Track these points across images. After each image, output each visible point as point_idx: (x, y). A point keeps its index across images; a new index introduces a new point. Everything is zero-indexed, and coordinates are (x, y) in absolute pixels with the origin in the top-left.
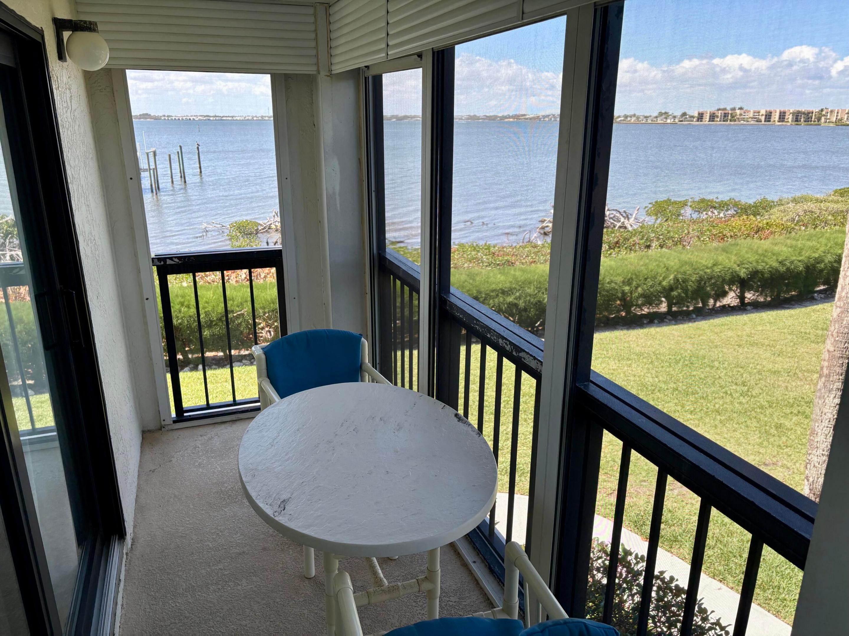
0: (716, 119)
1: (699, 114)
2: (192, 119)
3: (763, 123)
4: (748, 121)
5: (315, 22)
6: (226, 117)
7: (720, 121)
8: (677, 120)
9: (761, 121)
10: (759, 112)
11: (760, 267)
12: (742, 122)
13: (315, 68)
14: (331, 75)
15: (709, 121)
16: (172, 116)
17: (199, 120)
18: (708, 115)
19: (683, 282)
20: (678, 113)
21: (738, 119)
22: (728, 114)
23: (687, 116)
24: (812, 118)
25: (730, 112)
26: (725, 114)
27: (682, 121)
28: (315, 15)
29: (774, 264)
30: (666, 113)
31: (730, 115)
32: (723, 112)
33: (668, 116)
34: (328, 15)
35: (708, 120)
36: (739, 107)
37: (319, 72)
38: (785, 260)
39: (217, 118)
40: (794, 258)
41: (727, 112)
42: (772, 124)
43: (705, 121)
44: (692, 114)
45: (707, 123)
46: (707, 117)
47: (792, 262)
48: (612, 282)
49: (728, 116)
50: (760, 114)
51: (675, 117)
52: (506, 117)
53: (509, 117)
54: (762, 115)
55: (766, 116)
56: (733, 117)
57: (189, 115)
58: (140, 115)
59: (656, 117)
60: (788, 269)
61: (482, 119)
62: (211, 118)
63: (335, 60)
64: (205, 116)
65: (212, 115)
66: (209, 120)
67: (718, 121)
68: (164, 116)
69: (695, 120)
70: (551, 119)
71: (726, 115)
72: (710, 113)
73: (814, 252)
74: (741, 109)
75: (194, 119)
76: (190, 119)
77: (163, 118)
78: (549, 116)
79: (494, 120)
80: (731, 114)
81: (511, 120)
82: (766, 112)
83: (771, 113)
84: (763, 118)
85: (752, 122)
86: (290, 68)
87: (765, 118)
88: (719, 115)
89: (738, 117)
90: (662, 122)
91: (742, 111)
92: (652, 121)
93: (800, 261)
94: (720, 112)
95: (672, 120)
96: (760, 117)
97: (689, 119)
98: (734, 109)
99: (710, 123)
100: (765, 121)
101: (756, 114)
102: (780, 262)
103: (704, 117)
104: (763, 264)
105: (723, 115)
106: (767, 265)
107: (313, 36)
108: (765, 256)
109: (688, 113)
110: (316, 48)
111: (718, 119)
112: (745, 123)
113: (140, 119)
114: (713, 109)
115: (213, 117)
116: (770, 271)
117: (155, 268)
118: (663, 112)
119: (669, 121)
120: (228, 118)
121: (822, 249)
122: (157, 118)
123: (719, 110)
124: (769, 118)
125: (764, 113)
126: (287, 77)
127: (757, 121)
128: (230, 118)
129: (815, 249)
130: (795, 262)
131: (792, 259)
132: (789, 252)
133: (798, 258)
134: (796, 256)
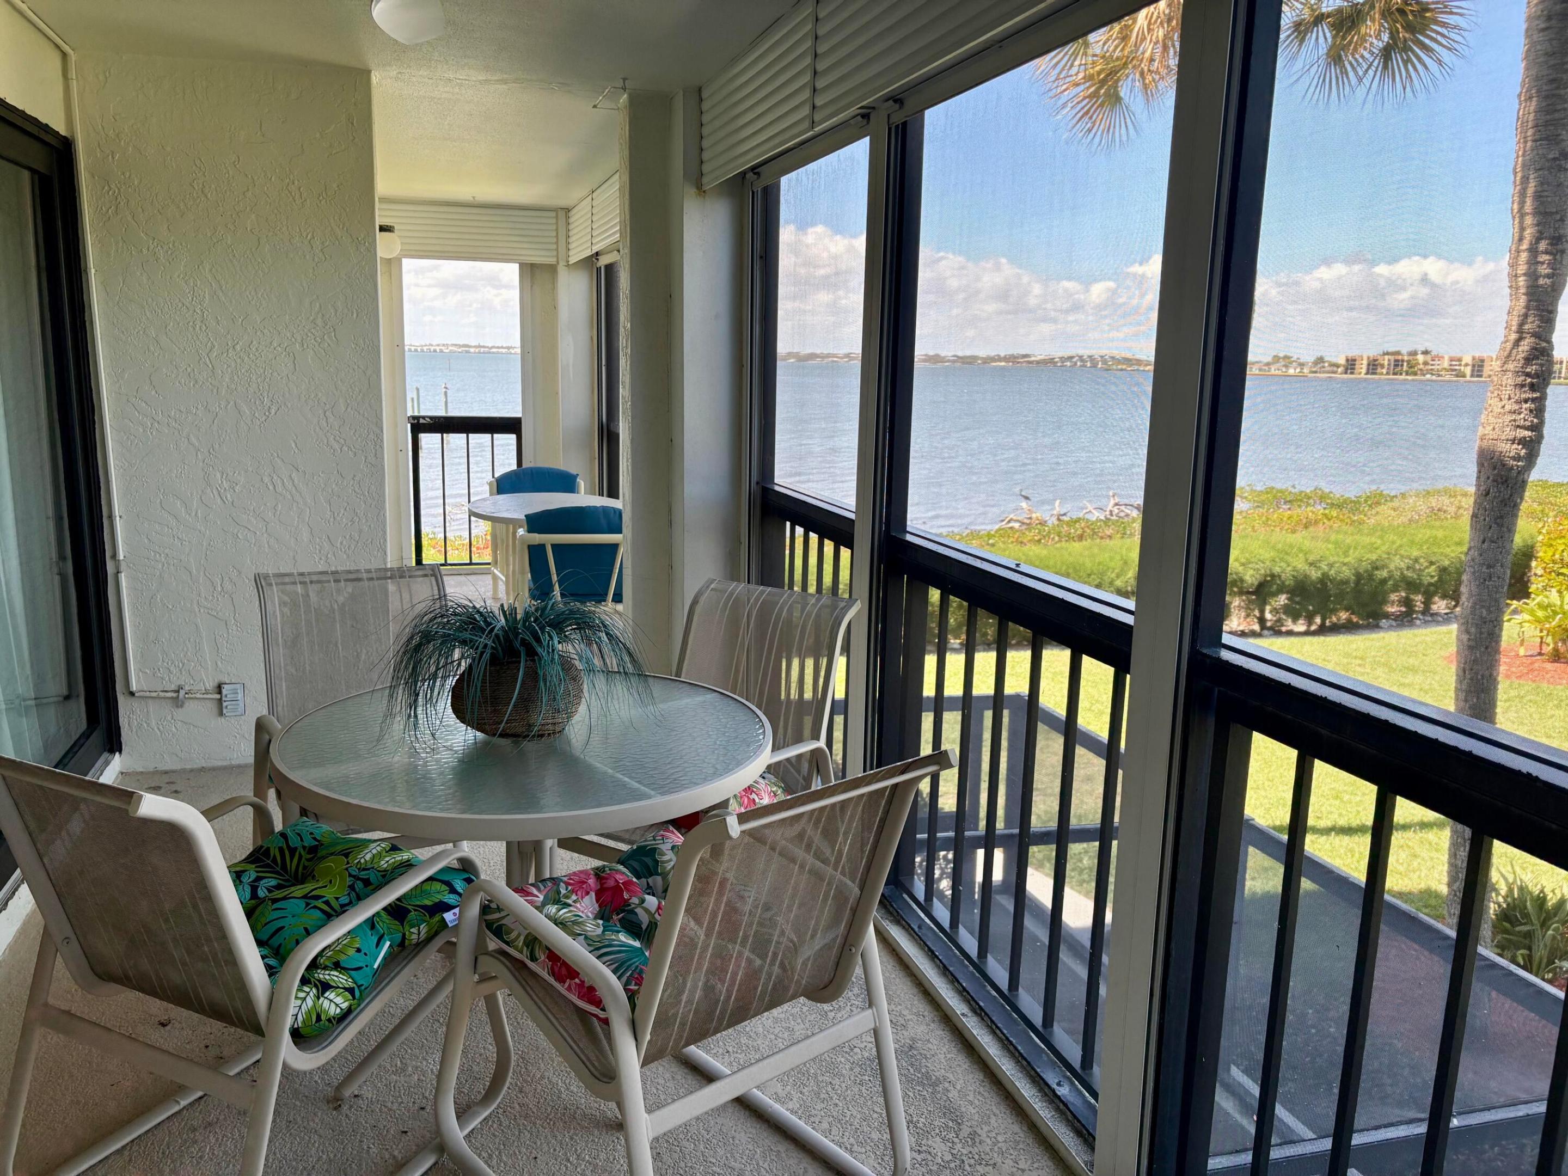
0: (1379, 370)
1: (1347, 360)
2: (438, 349)
3: (1468, 378)
4: (1439, 375)
5: (557, 223)
6: (498, 348)
7: (1388, 373)
8: (1306, 370)
9: (1464, 376)
10: (1460, 360)
11: (1277, 570)
12: (1428, 376)
13: (555, 259)
14: (568, 266)
15: (1367, 373)
17: (451, 352)
18: (1365, 362)
20: (1309, 358)
21: (1421, 370)
22: (1403, 361)
23: (1326, 364)
24: (1560, 373)
25: (1406, 358)
26: (1396, 361)
27: (1315, 372)
28: (557, 217)
29: (1300, 566)
30: (1286, 357)
31: (1405, 364)
32: (1392, 358)
33: (1291, 363)
34: (567, 218)
35: (1364, 371)
36: (1424, 349)
37: (558, 263)
38: (1320, 561)
39: (482, 350)
40: (1336, 559)
41: (1400, 357)
42: (1485, 382)
43: (1360, 373)
44: (1334, 360)
45: (1363, 375)
46: (1362, 367)
47: (1331, 566)
49: (1402, 365)
50: (1463, 363)
51: (1302, 365)
52: (993, 359)
53: (1000, 359)
54: (1467, 365)
55: (1474, 366)
56: (1411, 366)
57: (434, 343)
59: (1268, 364)
60: (1325, 575)
61: (948, 361)
62: (472, 350)
63: (571, 253)
64: (460, 346)
65: (473, 344)
66: (467, 352)
67: (1383, 375)
69: (1340, 370)
70: (1076, 364)
71: (1398, 363)
72: (1368, 358)
73: (1371, 552)
74: (1426, 353)
75: (441, 351)
76: (435, 351)
78: (1072, 357)
79: (970, 363)
80: (1408, 362)
81: (1003, 364)
82: (1474, 358)
83: (1483, 361)
84: (1468, 371)
85: (1447, 378)
86: (543, 259)
87: (1473, 371)
88: (1386, 363)
89: (1421, 366)
90: (1279, 373)
91: (1428, 358)
92: (1260, 370)
93: (1345, 564)
94: (1386, 357)
95: (1298, 370)
96: (1462, 368)
97: (1328, 369)
98: (1414, 353)
99: (1369, 376)
100: (1472, 376)
101: (1454, 363)
102: (1311, 564)
103: (1357, 366)
104: (1282, 564)
105: (1393, 363)
106: (1289, 566)
107: (554, 234)
108: (1287, 554)
109: (1326, 359)
110: (557, 243)
111: (1384, 371)
112: (1434, 378)
114: (1373, 352)
115: (475, 347)
116: (1293, 576)
117: (409, 425)
118: (1281, 355)
119: (1291, 371)
120: (500, 350)
121: (1384, 548)
123: (1384, 354)
124: (1478, 371)
125: (1470, 363)
126: (533, 266)
127: (1457, 376)
128: (504, 351)
129: (1373, 548)
130: (1337, 565)
131: (1332, 559)
132: (1328, 549)
133: (1341, 560)
134: (1338, 555)
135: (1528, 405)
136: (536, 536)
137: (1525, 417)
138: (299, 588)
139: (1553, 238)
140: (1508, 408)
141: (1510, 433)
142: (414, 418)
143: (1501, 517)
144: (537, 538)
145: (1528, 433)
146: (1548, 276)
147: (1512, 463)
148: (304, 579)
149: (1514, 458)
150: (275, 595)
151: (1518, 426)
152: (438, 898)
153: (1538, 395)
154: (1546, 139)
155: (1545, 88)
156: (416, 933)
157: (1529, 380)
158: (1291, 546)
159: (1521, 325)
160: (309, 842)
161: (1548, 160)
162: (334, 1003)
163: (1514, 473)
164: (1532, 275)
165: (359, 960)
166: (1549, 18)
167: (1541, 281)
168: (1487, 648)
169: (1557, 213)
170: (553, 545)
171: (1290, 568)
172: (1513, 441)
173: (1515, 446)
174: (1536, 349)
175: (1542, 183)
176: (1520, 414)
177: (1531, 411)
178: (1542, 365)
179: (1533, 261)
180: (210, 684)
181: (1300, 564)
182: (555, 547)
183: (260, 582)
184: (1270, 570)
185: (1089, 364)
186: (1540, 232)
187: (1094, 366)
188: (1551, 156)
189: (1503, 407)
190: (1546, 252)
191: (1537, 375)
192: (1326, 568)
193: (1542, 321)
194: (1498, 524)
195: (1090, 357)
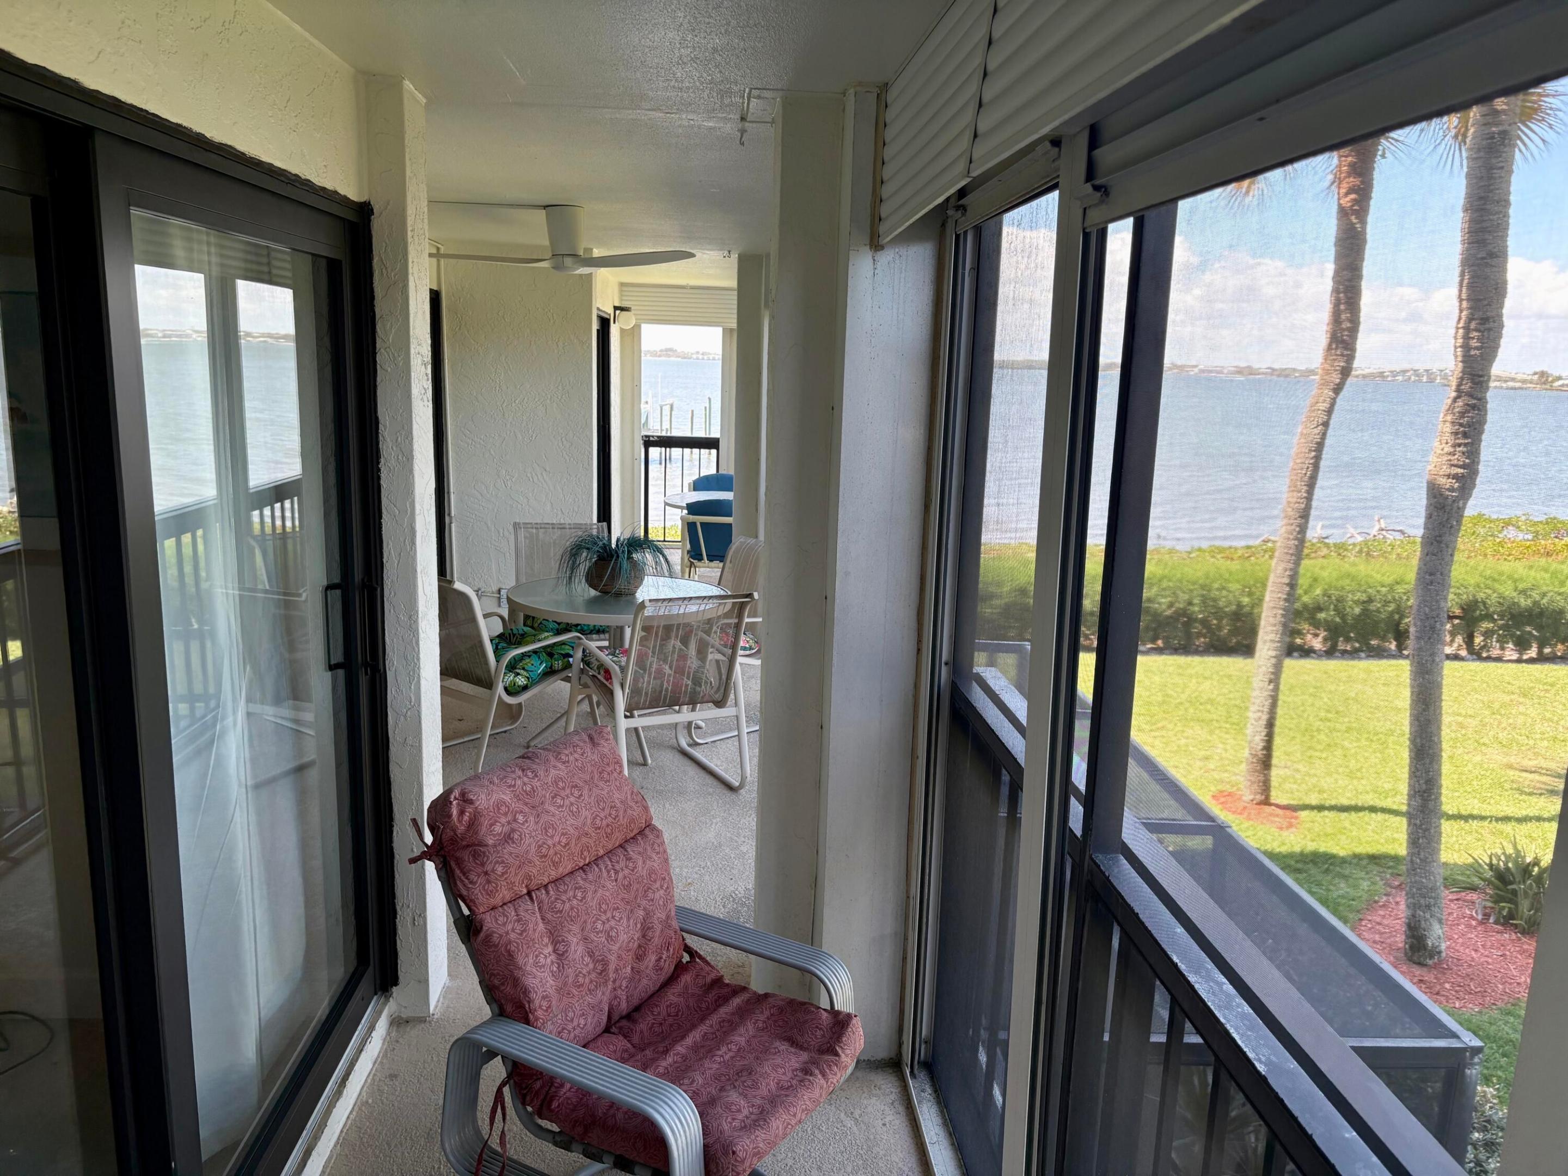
16: (709, 354)
19: (1338, 600)
40: (1550, 588)
48: (1224, 588)
58: (661, 351)
60: (1536, 603)
68: (698, 353)
70: (1409, 378)
77: (695, 356)
93: (1560, 594)
113: (660, 356)
117: (643, 442)
122: (685, 356)
130: (1552, 594)
131: (1545, 589)
132: (1544, 579)
133: (1556, 590)
134: (1553, 583)
135: (1461, 449)
136: (691, 517)
137: (1458, 458)
138: (534, 531)
139: (1482, 319)
140: (1446, 450)
141: (1446, 470)
142: (646, 436)
143: (1440, 536)
144: (692, 518)
145: (1460, 471)
146: (1477, 348)
147: (1447, 493)
148: (538, 526)
149: (1448, 490)
150: (522, 534)
151: (1452, 465)
152: (567, 651)
153: (1469, 440)
154: (1477, 242)
155: (1476, 203)
156: (558, 664)
157: (1462, 429)
158: (1501, 574)
159: (1459, 385)
160: (521, 632)
161: (1477, 259)
162: (521, 681)
163: (1450, 501)
164: (1466, 347)
165: (532, 668)
166: (1479, 150)
167: (1473, 353)
168: (1430, 638)
169: (1485, 299)
170: (701, 523)
171: (1495, 595)
172: (1448, 476)
173: (1450, 480)
174: (1468, 405)
175: (1472, 277)
176: (1454, 455)
177: (1463, 453)
178: (1472, 418)
179: (1466, 337)
180: (495, 589)
181: (1508, 590)
182: (702, 524)
183: (516, 526)
184: (1474, 596)
185: (1425, 379)
186: (1472, 314)
187: (1431, 381)
188: (1479, 256)
189: (1442, 450)
190: (1476, 330)
191: (1469, 425)
192: (1538, 598)
193: (1474, 382)
194: (1438, 542)
195: (1427, 371)
